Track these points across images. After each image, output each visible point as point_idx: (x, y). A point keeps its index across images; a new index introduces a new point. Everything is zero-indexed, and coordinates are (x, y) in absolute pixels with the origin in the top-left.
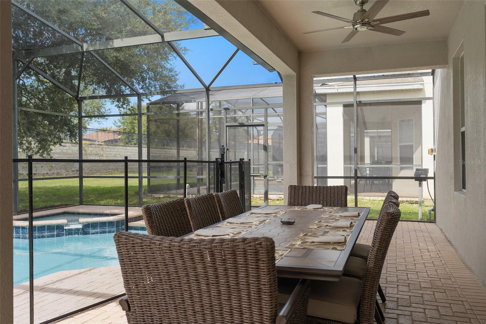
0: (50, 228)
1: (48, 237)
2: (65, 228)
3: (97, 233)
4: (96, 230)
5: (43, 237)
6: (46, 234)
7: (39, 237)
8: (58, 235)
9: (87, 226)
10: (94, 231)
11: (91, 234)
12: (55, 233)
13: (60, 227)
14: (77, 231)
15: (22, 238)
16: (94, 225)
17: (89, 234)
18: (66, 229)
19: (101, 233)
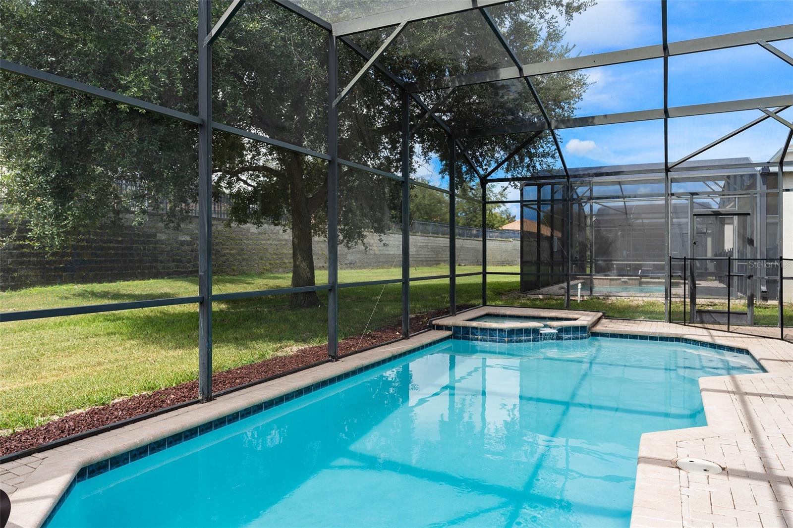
0: (527, 331)
1: (525, 341)
2: (541, 332)
3: (570, 339)
4: (569, 336)
5: (520, 341)
6: (523, 338)
7: (517, 342)
8: (534, 340)
9: (561, 330)
10: (567, 336)
11: (565, 340)
12: (532, 337)
13: (536, 331)
14: (551, 337)
15: (499, 342)
16: (567, 330)
17: (562, 339)
18: (541, 334)
19: (573, 339)
